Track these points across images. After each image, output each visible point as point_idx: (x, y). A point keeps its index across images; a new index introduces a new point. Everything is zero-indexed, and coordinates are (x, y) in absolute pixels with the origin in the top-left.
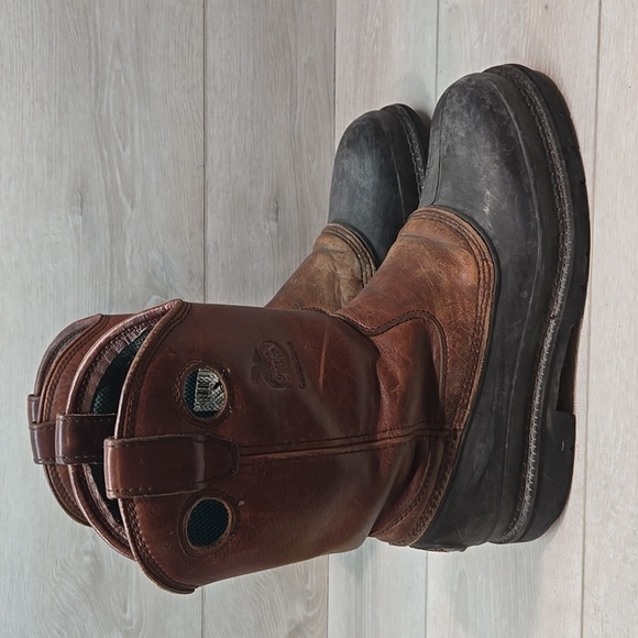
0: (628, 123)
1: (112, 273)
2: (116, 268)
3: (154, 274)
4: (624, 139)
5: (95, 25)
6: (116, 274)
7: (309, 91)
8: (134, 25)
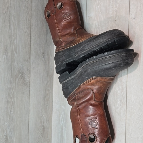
1: (12, 69)
3: (20, 69)
5: (9, 12)
8: (17, 13)
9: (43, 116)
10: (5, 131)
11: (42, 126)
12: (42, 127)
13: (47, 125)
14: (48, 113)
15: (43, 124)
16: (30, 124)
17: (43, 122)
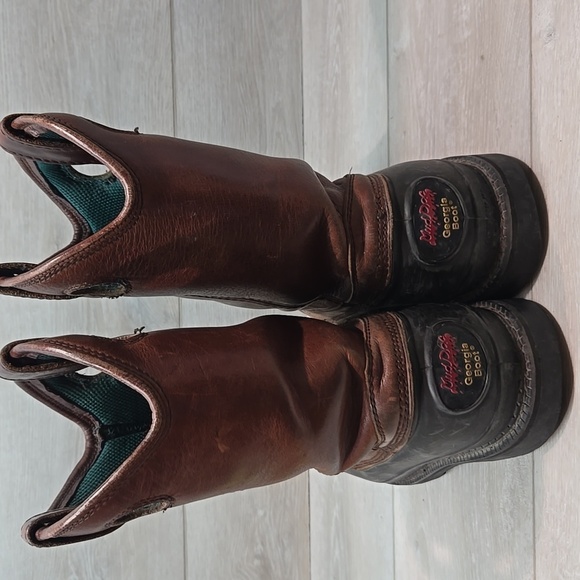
0: (561, 177)
1: (89, 318)
2: (92, 313)
3: (130, 317)
4: (557, 193)
5: (67, 85)
6: (93, 319)
7: (278, 134)
8: (104, 83)
9: (261, 513)
10: (72, 568)
11: (257, 557)
12: (257, 562)
13: (283, 556)
14: (288, 502)
15: (260, 546)
16: (190, 546)
17: (258, 540)
